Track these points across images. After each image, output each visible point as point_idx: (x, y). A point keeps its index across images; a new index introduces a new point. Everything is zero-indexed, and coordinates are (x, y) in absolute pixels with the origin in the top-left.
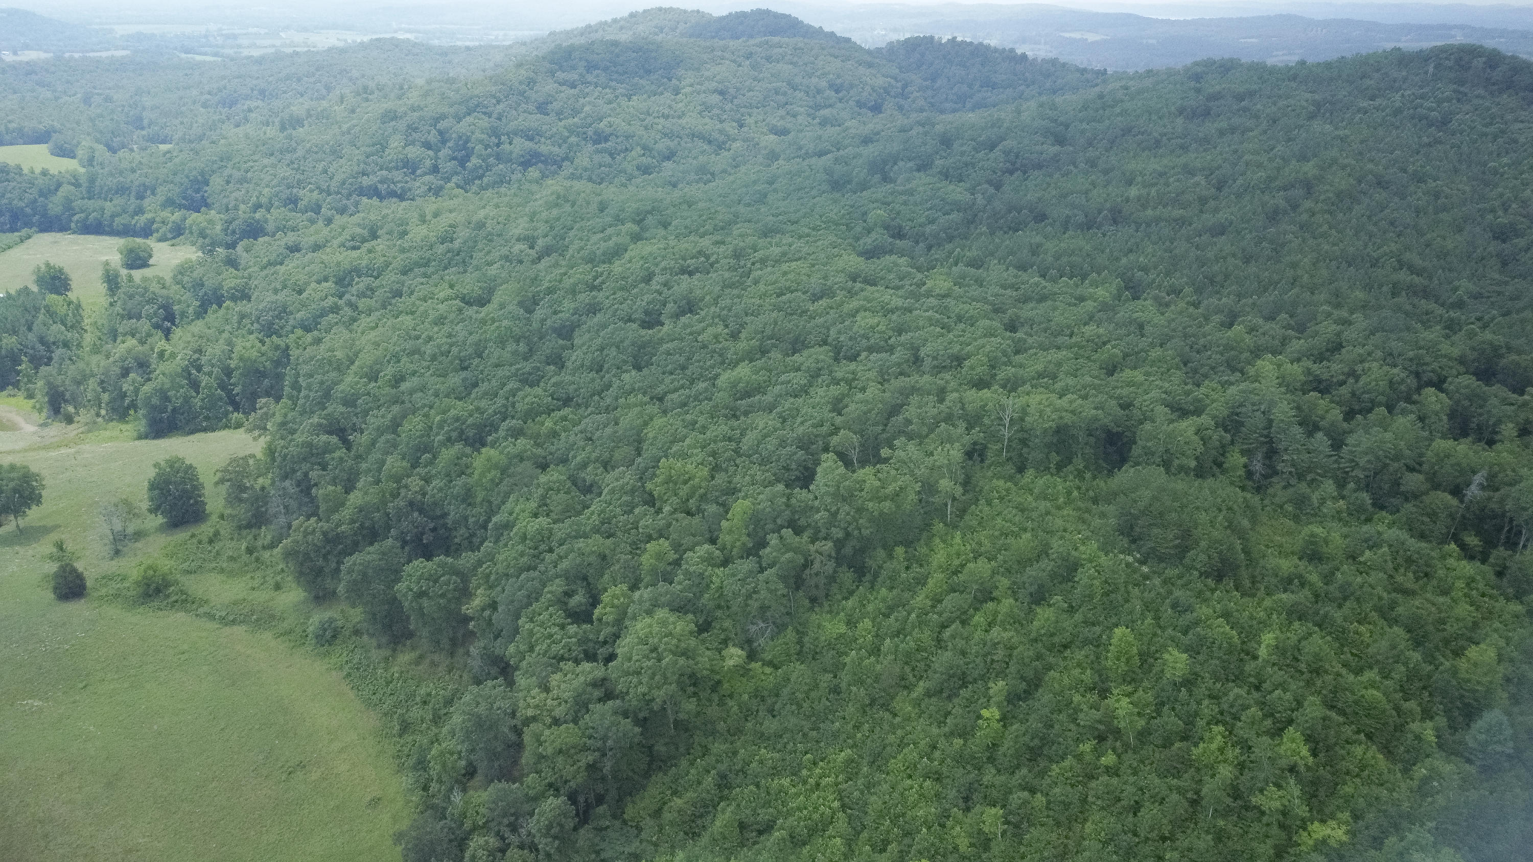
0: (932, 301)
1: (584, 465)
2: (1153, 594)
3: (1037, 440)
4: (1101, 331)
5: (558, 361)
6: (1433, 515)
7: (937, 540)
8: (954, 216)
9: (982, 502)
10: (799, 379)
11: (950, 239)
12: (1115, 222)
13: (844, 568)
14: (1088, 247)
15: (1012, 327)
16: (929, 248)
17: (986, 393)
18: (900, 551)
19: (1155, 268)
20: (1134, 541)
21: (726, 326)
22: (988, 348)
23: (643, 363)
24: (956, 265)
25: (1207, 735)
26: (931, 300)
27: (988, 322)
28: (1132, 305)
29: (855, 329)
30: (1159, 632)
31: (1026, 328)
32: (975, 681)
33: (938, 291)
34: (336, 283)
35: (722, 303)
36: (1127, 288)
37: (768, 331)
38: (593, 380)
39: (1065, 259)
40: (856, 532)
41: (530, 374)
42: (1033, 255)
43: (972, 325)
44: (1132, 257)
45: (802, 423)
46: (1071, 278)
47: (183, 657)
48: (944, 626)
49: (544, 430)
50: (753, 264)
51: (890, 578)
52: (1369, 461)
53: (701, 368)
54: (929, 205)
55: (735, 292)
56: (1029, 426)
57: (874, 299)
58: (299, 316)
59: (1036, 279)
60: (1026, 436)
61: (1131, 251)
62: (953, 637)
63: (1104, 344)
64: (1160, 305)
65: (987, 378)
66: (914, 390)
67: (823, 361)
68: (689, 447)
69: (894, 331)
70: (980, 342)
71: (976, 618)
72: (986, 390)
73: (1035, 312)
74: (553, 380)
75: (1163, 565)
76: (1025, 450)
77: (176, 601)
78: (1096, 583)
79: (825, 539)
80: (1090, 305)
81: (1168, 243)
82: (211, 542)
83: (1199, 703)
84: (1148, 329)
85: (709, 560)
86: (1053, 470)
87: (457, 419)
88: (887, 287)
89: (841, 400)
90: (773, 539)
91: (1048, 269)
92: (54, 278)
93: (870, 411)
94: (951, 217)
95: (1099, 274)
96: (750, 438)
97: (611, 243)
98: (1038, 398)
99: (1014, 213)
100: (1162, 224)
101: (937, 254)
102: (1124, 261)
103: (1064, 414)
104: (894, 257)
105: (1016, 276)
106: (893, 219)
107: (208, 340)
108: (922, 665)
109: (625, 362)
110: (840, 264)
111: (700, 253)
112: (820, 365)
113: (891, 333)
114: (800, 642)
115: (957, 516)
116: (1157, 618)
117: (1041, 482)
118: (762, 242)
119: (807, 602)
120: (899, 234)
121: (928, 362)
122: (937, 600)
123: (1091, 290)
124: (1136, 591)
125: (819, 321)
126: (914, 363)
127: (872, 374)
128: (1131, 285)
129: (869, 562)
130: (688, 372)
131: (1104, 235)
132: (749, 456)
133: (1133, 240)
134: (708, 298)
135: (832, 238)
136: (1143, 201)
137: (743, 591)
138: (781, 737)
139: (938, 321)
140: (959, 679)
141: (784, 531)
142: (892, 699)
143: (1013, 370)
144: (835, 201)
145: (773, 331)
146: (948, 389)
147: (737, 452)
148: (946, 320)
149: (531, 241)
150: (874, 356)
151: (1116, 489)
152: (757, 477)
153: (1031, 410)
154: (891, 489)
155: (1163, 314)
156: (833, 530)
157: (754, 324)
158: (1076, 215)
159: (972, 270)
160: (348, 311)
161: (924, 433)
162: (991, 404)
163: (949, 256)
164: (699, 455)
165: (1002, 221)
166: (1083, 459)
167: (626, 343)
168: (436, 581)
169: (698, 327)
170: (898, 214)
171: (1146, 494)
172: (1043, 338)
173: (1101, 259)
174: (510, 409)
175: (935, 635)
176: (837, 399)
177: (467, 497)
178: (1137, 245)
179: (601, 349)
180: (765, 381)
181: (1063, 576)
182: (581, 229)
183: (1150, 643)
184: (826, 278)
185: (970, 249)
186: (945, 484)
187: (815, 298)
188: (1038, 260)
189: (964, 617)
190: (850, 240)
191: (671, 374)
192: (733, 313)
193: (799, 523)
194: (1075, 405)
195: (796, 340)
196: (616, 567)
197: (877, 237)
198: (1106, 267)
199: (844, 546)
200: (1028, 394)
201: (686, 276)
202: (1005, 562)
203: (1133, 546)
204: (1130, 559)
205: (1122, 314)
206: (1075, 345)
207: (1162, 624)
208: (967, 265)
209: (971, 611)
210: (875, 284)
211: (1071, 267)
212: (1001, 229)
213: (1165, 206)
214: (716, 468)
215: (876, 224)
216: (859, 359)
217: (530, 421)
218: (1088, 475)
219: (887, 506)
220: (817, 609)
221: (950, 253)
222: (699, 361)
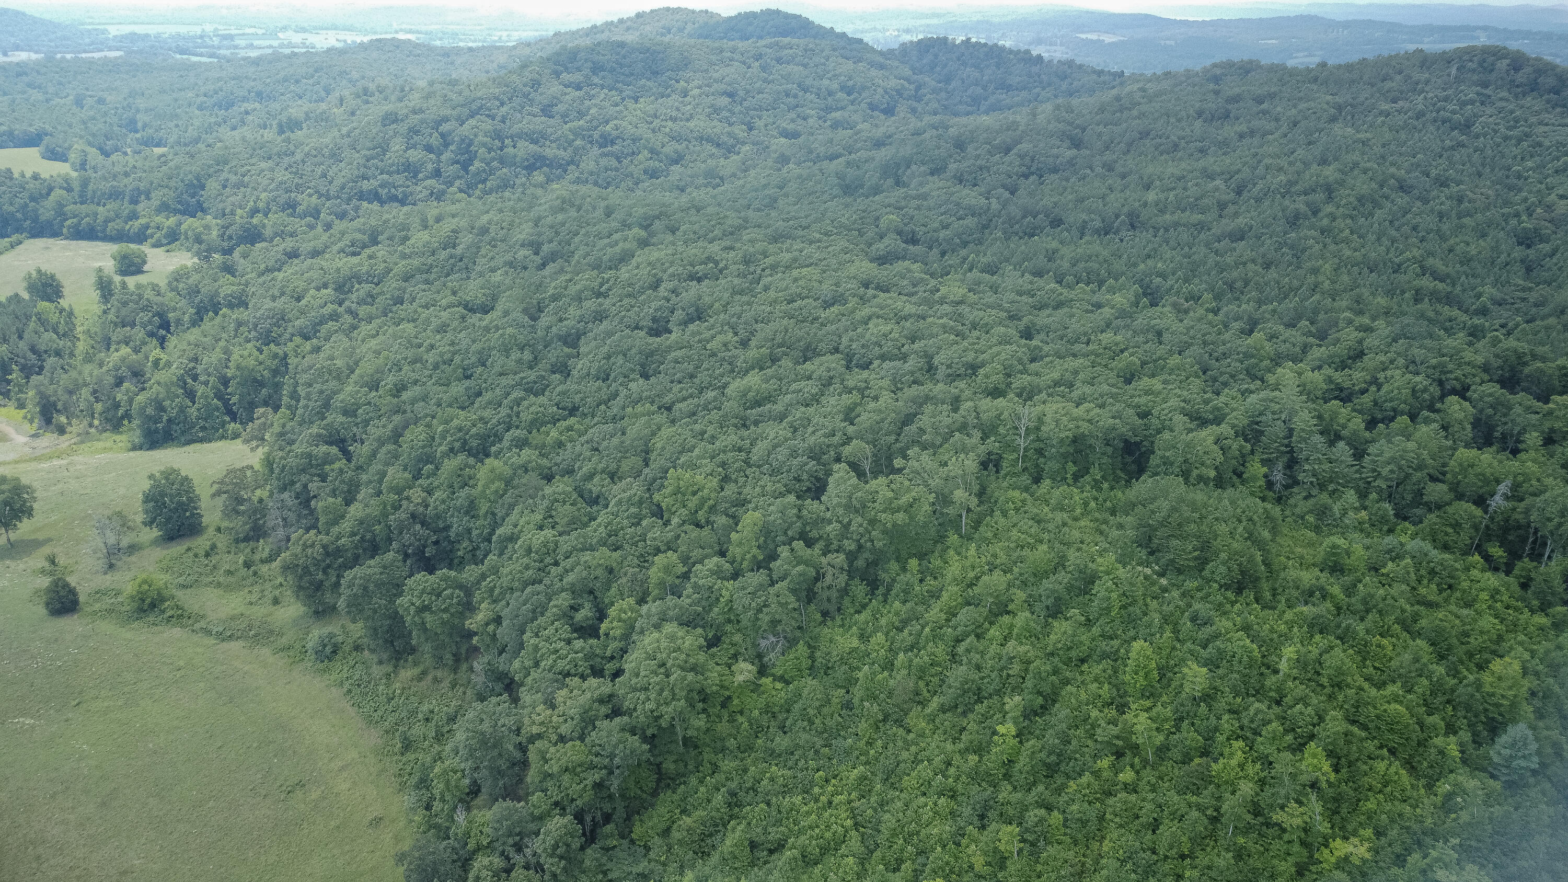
0: (947, 308)
1: (590, 477)
2: (1172, 607)
3: (1053, 450)
4: (1119, 338)
5: (563, 369)
6: (1456, 526)
7: (951, 552)
8: (970, 222)
9: (998, 513)
10: (810, 388)
11: (965, 244)
12: (1133, 227)
13: (857, 581)
14: (1105, 253)
15: (1027, 334)
16: (943, 254)
17: (1001, 402)
18: (913, 563)
19: (1174, 274)
20: (1152, 553)
21: (736, 334)
22: (1003, 356)
23: (651, 372)
24: (970, 270)
25: (1227, 751)
26: (945, 306)
27: (1002, 329)
28: (1150, 312)
29: (867, 336)
30: (1178, 646)
31: (1042, 336)
32: (991, 696)
33: (952, 298)
34: (335, 290)
35: (732, 310)
36: (1145, 294)
37: (779, 339)
38: (600, 389)
39: (1081, 265)
40: (869, 544)
41: (535, 383)
42: (1049, 261)
43: (987, 333)
44: (1150, 262)
45: (813, 432)
46: (1088, 284)
47: (179, 674)
48: (958, 641)
49: (549, 440)
50: (763, 270)
51: (903, 591)
52: (1392, 471)
53: (710, 376)
54: (942, 210)
55: (745, 298)
56: (1045, 436)
57: (887, 306)
58: (298, 323)
59: (1053, 285)
60: (1042, 446)
61: (1149, 256)
62: (968, 651)
63: (1122, 351)
64: (1179, 312)
65: (1003, 386)
66: (928, 399)
67: (834, 369)
68: (698, 457)
69: (907, 338)
70: (995, 349)
71: (992, 631)
72: (1001, 399)
73: (1051, 319)
74: (558, 389)
75: (1181, 577)
76: (1041, 460)
77: (172, 617)
78: (1114, 595)
79: (838, 551)
80: (1107, 312)
81: (1186, 249)
82: (207, 555)
83: (1219, 718)
84: (1166, 336)
85: (718, 573)
86: (1070, 481)
87: (460, 429)
88: (900, 294)
89: (853, 410)
90: (784, 552)
91: (1064, 275)
92: (45, 285)
93: (883, 420)
94: (965, 222)
95: (1116, 280)
96: (760, 449)
97: (618, 249)
98: (1055, 407)
99: (1029, 218)
100: (1181, 229)
101: (951, 260)
102: (1142, 266)
103: (1080, 423)
104: (907, 263)
105: (1031, 283)
106: (906, 225)
107: (204, 348)
108: (935, 680)
109: (633, 371)
110: (852, 270)
111: (710, 259)
112: (831, 374)
113: (904, 341)
114: (812, 657)
115: (972, 528)
116: (1176, 631)
117: (1057, 493)
118: (772, 248)
119: (818, 616)
120: (914, 241)
121: (942, 372)
122: (952, 614)
123: (1108, 297)
124: (1154, 604)
125: (831, 328)
126: (928, 371)
127: (886, 383)
128: (1149, 291)
129: (883, 575)
130: (697, 381)
131: (1122, 240)
132: (759, 467)
133: (1150, 246)
134: (717, 305)
135: (843, 243)
136: (1161, 206)
137: (754, 604)
138: (792, 753)
139: (952, 328)
140: (974, 694)
141: (795, 543)
142: (906, 714)
143: (1029, 378)
144: (847, 206)
145: (783, 339)
146: (963, 398)
147: (747, 462)
148: (960, 328)
149: (536, 247)
150: (887, 364)
151: (1134, 500)
152: (768, 488)
153: (1047, 419)
154: (904, 500)
155: (1181, 321)
156: (846, 542)
157: (764, 331)
158: (1093, 220)
159: (987, 276)
160: (348, 319)
161: (938, 443)
162: (1006, 413)
163: (963, 262)
164: (708, 465)
165: (1017, 226)
166: (1101, 469)
167: (634, 351)
168: (439, 595)
169: (707, 335)
170: (912, 218)
171: (1165, 505)
172: (1059, 346)
173: (1119, 265)
174: (514, 419)
175: (950, 650)
176: (849, 408)
177: (471, 509)
178: (1155, 250)
179: (608, 357)
180: (775, 390)
181: (1080, 589)
182: (587, 234)
183: (1169, 656)
184: (837, 285)
185: (985, 254)
186: (959, 495)
187: (827, 305)
188: (1054, 266)
189: (979, 631)
190: (862, 246)
191: (680, 382)
192: (742, 320)
193: (811, 535)
194: (1092, 414)
195: (807, 348)
196: (624, 580)
197: (890, 242)
198: (1123, 274)
199: (856, 558)
200: (1044, 403)
201: (695, 282)
202: (1021, 574)
203: (1152, 558)
204: (1148, 571)
205: (1140, 321)
206: (1092, 352)
207: (1181, 637)
208: (982, 271)
209: (986, 625)
210: (888, 291)
211: (1088, 274)
212: (1017, 234)
213: (1183, 211)
214: (726, 479)
215: (888, 229)
216: (871, 367)
217: (535, 431)
218: (1106, 485)
219: (901, 517)
220: (829, 623)
221: (965, 259)
222: (708, 370)
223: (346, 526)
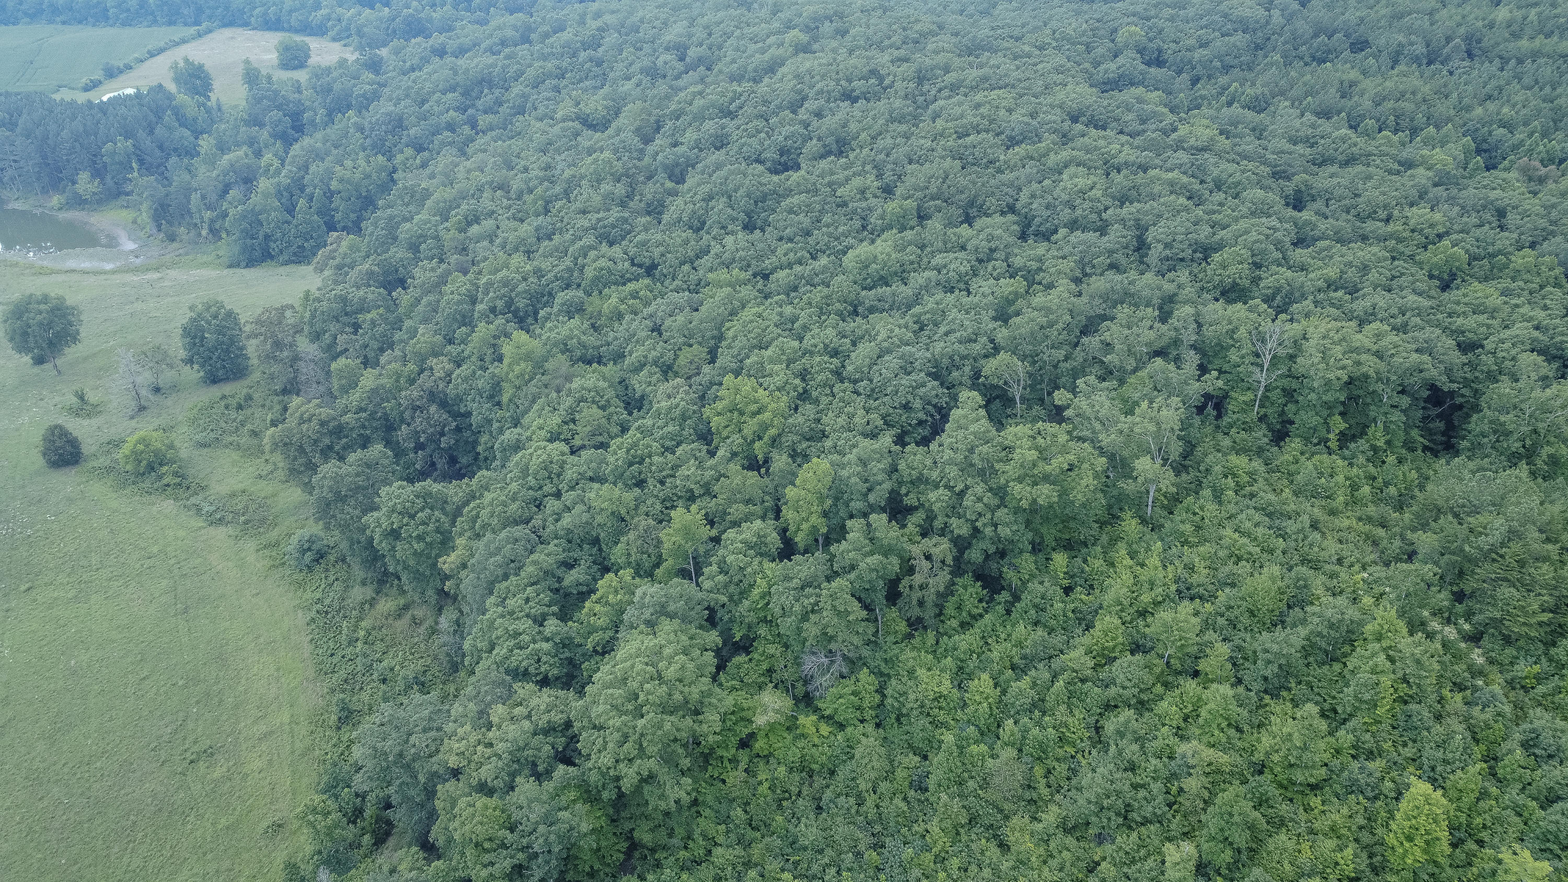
0: (1183, 157)
1: (638, 368)
2: (1488, 715)
3: (1313, 396)
4: (1438, 216)
5: (655, 210)
7: (1122, 550)
8: (1239, 39)
9: (1207, 492)
10: (958, 263)
11: (1227, 69)
12: (1470, 55)
13: (968, 579)
14: (1426, 89)
15: (1298, 203)
16: (1195, 81)
17: (1238, 310)
18: (1060, 560)
19: (1526, 124)
20: (1459, 597)
21: (879, 176)
22: (1253, 236)
23: (759, 223)
24: (1229, 104)
26: (1181, 154)
27: (1260, 193)
28: (1487, 178)
29: (1057, 191)
30: (1494, 791)
31: (1319, 204)
32: (1146, 822)
33: (1192, 141)
34: (463, 95)
35: (880, 143)
36: (1479, 151)
37: (933, 189)
38: (686, 242)
39: (1390, 104)
40: (988, 531)
41: (613, 226)
42: (1342, 97)
43: (1236, 196)
44: (1491, 106)
45: (947, 334)
46: (1396, 131)
47: (148, 563)
48: (1109, 707)
49: (606, 308)
50: (940, 90)
51: (1036, 606)
53: (830, 235)
54: (1204, 22)
55: (903, 128)
56: (1302, 370)
57: (1096, 148)
58: (412, 132)
59: (1344, 131)
60: (1295, 385)
61: (1489, 97)
62: (1121, 734)
63: (1440, 236)
64: (1530, 179)
65: (1246, 283)
66: (1127, 297)
67: (1000, 238)
68: (772, 361)
69: (1114, 198)
70: (1243, 224)
71: (1164, 704)
72: (1239, 305)
73: (1335, 181)
74: (639, 238)
75: (1510, 651)
76: (1291, 407)
77: (168, 485)
78: (1386, 681)
79: (942, 535)
80: (1422, 175)
81: (1548, 89)
82: (240, 407)
84: (1512, 218)
85: (758, 548)
86: (1333, 445)
87: (506, 283)
88: (1121, 132)
89: (1011, 302)
90: (855, 527)
91: (1363, 117)
92: (192, 76)
93: (1051, 325)
94: (1232, 39)
95: (1438, 127)
96: (863, 353)
97: (767, 56)
98: (1324, 327)
99: (1323, 38)
100: (1542, 61)
101: (1204, 89)
102: (1479, 111)
103: (1364, 357)
104: (1140, 90)
105: (1313, 126)
106: (1150, 40)
107: (317, 155)
108: (1061, 769)
109: (734, 220)
110: (1060, 95)
111: (873, 72)
112: (993, 245)
113: (1109, 201)
114: (880, 691)
115: (1163, 507)
116: (1491, 759)
117: (1308, 467)
118: (957, 62)
119: (902, 627)
120: (1158, 61)
121: (1156, 252)
122: (1105, 658)
123: (1425, 152)
124: (1456, 701)
125: (1008, 176)
126: (1138, 249)
127: (1067, 265)
128: (1485, 146)
129: (1010, 575)
130: (811, 240)
131: (1451, 73)
132: (854, 382)
133: (1494, 83)
134: (863, 135)
135: (1060, 60)
136: (1515, 27)
137: (797, 608)
138: (821, 852)
139: (1184, 187)
140: (1118, 814)
141: (873, 517)
142: (1007, 818)
143: (1289, 274)
144: (1078, 13)
145: (939, 188)
146: (1180, 298)
147: (838, 374)
148: (1197, 186)
149: (681, 51)
150: (1078, 236)
151: (1440, 503)
152: (857, 420)
153: (1311, 346)
154: (1058, 463)
155: (1535, 194)
156: (954, 522)
157: (916, 175)
158: (1412, 44)
159: (1250, 114)
160: (467, 130)
161: (1129, 368)
162: (1242, 330)
163: (1221, 94)
164: (779, 374)
165: (1304, 48)
166: (1386, 428)
167: (741, 192)
168: (412, 517)
169: (841, 176)
170: (1160, 32)
171: (1498, 526)
172: (1344, 223)
173: (1443, 108)
174: (576, 274)
175: (1092, 720)
176: (1007, 299)
177: (493, 396)
178: (1500, 89)
179: (710, 198)
180: (912, 263)
181: (1326, 653)
182: (742, 37)
183: (1472, 811)
184: (1033, 115)
185: (1253, 84)
186: (1144, 465)
187: (1012, 142)
188: (1349, 104)
189: (1144, 697)
190: (1087, 65)
191: (790, 240)
192: (891, 159)
193: (907, 501)
194: (1384, 342)
195: (971, 204)
196: (632, 536)
197: (1129, 61)
198: (1449, 120)
199: (969, 546)
200: (1307, 316)
201: (847, 103)
202: (1230, 608)
203: (1460, 608)
204: (1450, 632)
205: (1470, 194)
206: (1391, 236)
207: (1500, 772)
208: (1243, 107)
209: (1159, 689)
210: (1104, 128)
211: (1397, 117)
212: (1302, 58)
213: (1548, 36)
214: (804, 396)
215: (1127, 46)
216: (1054, 238)
217: (595, 293)
218: (1391, 459)
219: (1045, 494)
220: (916, 641)
221: (1224, 89)
222: (828, 226)
223: (355, 397)
